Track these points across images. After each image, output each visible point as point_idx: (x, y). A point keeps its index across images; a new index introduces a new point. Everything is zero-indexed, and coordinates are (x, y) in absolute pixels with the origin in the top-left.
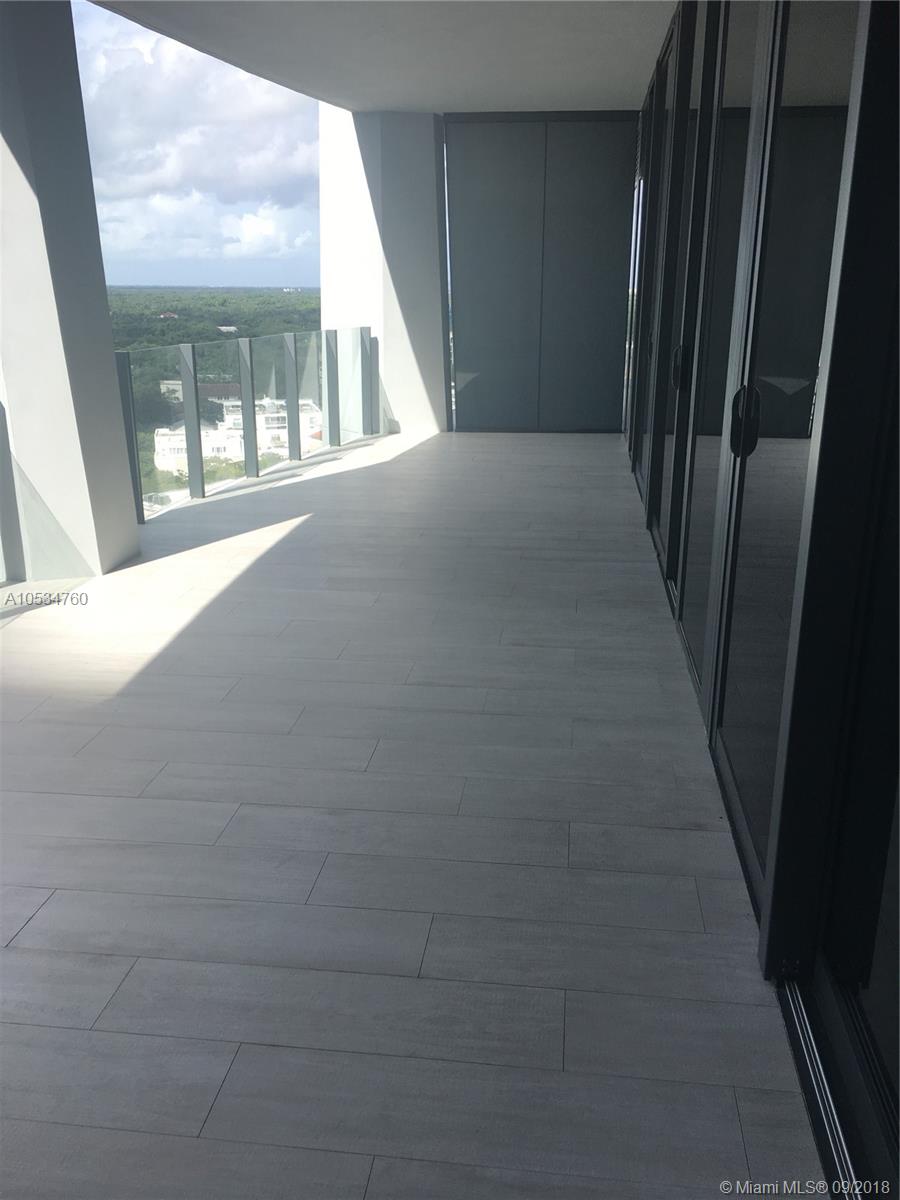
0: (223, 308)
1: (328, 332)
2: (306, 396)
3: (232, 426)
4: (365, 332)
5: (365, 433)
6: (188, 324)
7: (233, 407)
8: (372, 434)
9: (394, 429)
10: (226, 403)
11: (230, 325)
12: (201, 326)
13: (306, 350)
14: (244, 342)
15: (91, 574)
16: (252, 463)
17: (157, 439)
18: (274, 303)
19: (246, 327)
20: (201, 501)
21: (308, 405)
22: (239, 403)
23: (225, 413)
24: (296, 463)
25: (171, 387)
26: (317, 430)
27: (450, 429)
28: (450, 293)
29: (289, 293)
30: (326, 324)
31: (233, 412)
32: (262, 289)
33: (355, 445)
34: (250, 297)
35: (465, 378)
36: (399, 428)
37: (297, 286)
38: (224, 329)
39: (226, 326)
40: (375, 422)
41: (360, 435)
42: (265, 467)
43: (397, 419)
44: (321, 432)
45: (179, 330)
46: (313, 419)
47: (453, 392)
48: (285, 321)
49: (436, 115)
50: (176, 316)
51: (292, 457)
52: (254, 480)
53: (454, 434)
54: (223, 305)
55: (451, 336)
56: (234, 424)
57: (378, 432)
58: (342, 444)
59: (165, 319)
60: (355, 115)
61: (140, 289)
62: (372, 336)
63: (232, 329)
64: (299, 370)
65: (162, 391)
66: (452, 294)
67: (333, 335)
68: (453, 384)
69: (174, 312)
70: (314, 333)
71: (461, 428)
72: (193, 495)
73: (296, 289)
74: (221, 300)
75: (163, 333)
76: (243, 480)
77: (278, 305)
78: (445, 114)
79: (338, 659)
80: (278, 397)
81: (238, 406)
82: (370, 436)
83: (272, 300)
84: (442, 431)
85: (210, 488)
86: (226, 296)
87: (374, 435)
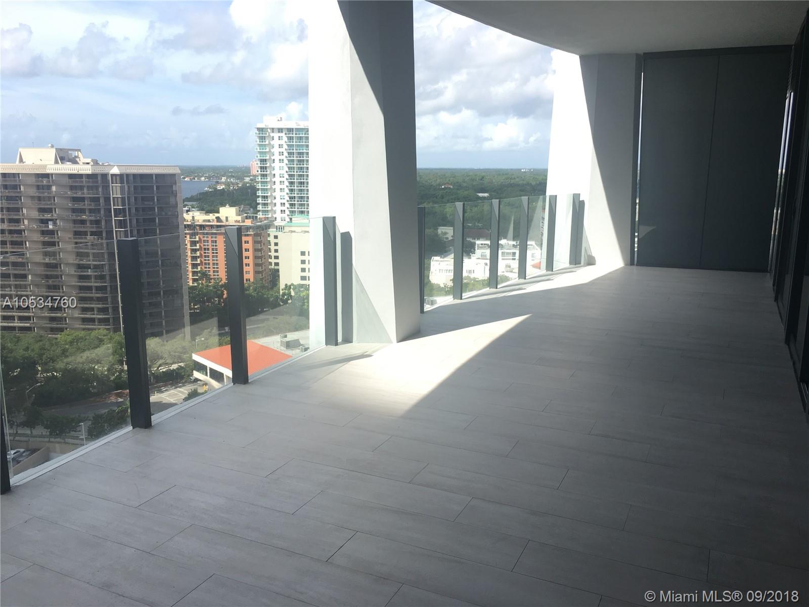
0: (481, 182)
1: (550, 197)
2: (532, 239)
3: (480, 257)
4: (576, 197)
5: (571, 263)
6: (459, 192)
7: (482, 244)
8: (575, 265)
9: (591, 262)
10: (478, 242)
11: (485, 193)
12: (466, 193)
13: (534, 209)
14: (495, 202)
15: (391, 342)
16: (494, 279)
17: (432, 263)
18: (515, 179)
19: (495, 194)
20: (459, 301)
21: (532, 245)
22: (488, 242)
23: (476, 248)
24: (522, 281)
25: (444, 231)
26: (537, 261)
27: (632, 264)
28: (639, 172)
29: (525, 172)
30: (550, 192)
31: (481, 247)
32: (507, 170)
33: (563, 271)
34: (499, 175)
35: (646, 229)
36: (595, 261)
37: (530, 168)
38: (480, 195)
39: (482, 193)
40: (578, 256)
41: (567, 265)
42: (502, 282)
43: (593, 255)
44: (540, 262)
45: (452, 195)
46: (536, 254)
47: (636, 239)
48: (520, 190)
49: (637, 55)
50: (452, 187)
51: (520, 277)
52: (494, 290)
53: (634, 267)
54: (481, 180)
55: (637, 201)
56: (482, 256)
57: (580, 263)
58: (554, 270)
59: (445, 188)
60: (581, 58)
61: (432, 170)
62: (581, 200)
63: (486, 195)
64: (529, 221)
65: (439, 233)
66: (640, 173)
67: (554, 199)
68: (636, 234)
69: (451, 184)
70: (541, 197)
71: (641, 263)
72: (454, 298)
73: (531, 170)
74: (480, 177)
75: (442, 197)
76: (487, 290)
77: (517, 180)
78: (644, 53)
79: (543, 411)
80: (514, 239)
81: (487, 245)
82: (574, 266)
83: (513, 176)
84: (626, 265)
85: (465, 295)
86: (484, 174)
87: (577, 266)
